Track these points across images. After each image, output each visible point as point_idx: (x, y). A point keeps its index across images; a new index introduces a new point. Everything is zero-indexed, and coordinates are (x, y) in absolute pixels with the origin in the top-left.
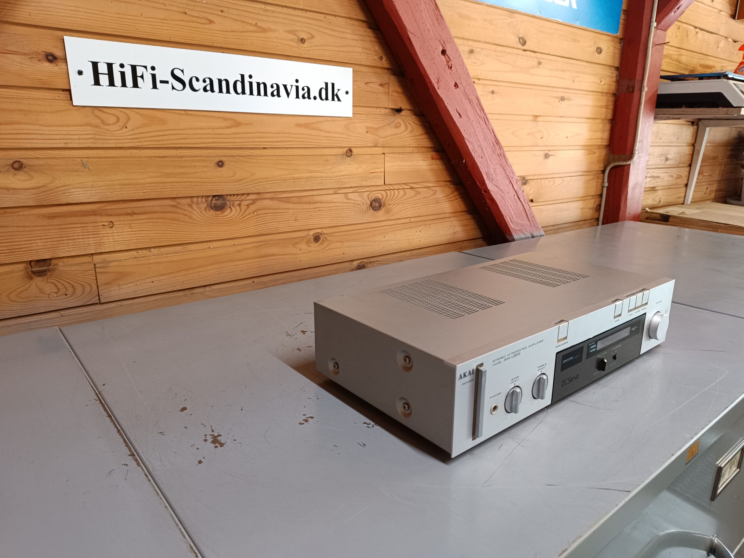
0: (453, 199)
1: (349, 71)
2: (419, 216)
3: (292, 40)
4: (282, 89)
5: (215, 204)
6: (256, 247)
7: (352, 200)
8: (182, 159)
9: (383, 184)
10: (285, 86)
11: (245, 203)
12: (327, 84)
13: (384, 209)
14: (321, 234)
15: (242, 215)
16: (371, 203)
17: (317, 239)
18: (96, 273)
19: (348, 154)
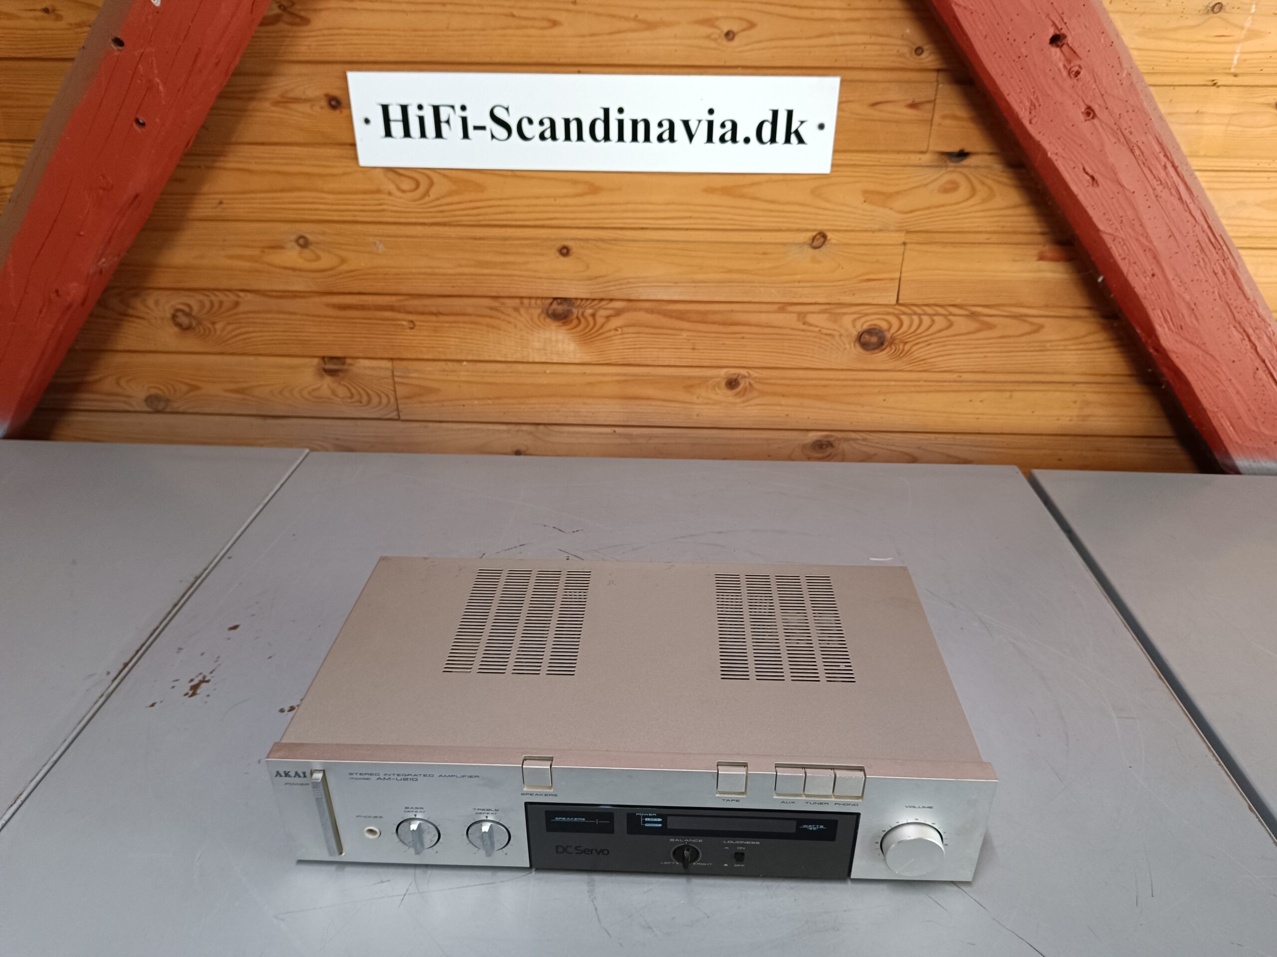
0: (1095, 346)
1: (831, 85)
2: (984, 372)
3: (708, 37)
4: (680, 130)
5: (554, 310)
6: (619, 382)
7: (817, 326)
8: (507, 242)
9: (894, 302)
10: (686, 123)
11: (602, 313)
12: (775, 113)
13: (892, 349)
14: (744, 377)
15: (597, 331)
16: (860, 335)
17: (734, 384)
18: (394, 382)
19: (816, 243)
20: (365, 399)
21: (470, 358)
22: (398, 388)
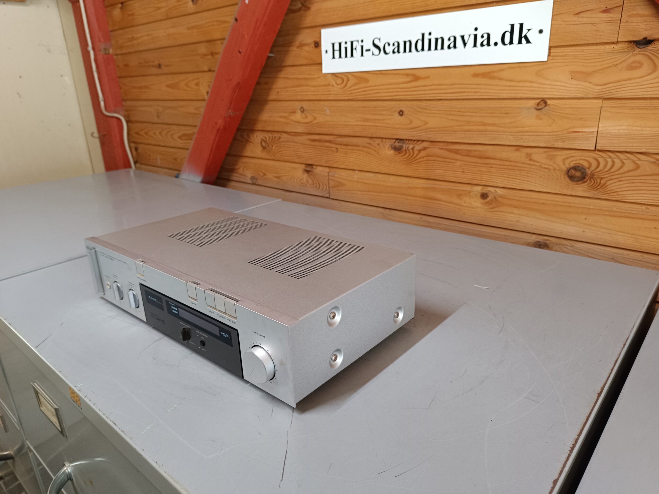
5: (396, 145)
6: (423, 188)
7: (538, 162)
9: (593, 148)
11: (417, 148)
13: (591, 182)
14: (492, 192)
15: (415, 158)
16: (568, 170)
17: (485, 196)
18: (329, 179)
19: (540, 107)
20: (318, 186)
21: (358, 169)
22: (330, 182)
